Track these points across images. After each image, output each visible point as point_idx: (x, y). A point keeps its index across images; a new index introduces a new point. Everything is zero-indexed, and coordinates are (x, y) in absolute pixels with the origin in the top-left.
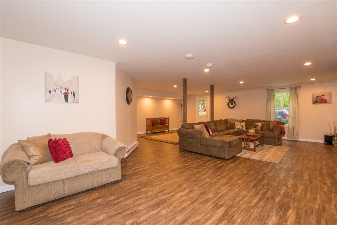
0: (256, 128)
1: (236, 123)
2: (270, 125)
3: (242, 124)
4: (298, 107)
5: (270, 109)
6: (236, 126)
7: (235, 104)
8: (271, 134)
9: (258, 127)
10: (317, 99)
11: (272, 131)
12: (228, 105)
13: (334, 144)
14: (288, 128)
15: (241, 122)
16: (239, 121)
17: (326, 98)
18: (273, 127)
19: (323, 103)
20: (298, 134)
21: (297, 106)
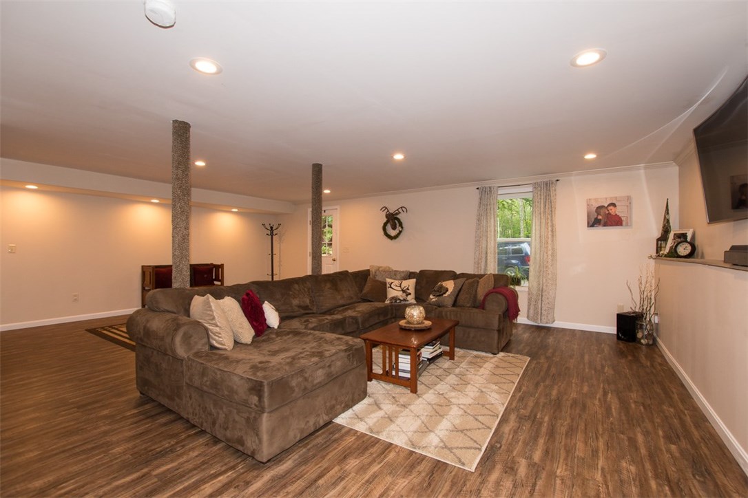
0: (441, 298)
1: (389, 280)
2: (479, 289)
3: (406, 283)
4: (553, 236)
5: (484, 242)
6: (389, 290)
7: (402, 228)
8: (478, 317)
9: (446, 295)
10: (598, 214)
11: (482, 306)
12: (384, 229)
13: (640, 339)
14: (529, 294)
15: (405, 279)
16: (398, 277)
17: (619, 211)
18: (487, 295)
19: (612, 225)
20: (552, 308)
21: (550, 233)
